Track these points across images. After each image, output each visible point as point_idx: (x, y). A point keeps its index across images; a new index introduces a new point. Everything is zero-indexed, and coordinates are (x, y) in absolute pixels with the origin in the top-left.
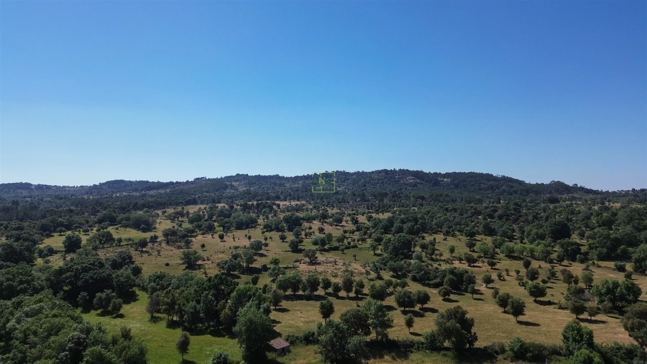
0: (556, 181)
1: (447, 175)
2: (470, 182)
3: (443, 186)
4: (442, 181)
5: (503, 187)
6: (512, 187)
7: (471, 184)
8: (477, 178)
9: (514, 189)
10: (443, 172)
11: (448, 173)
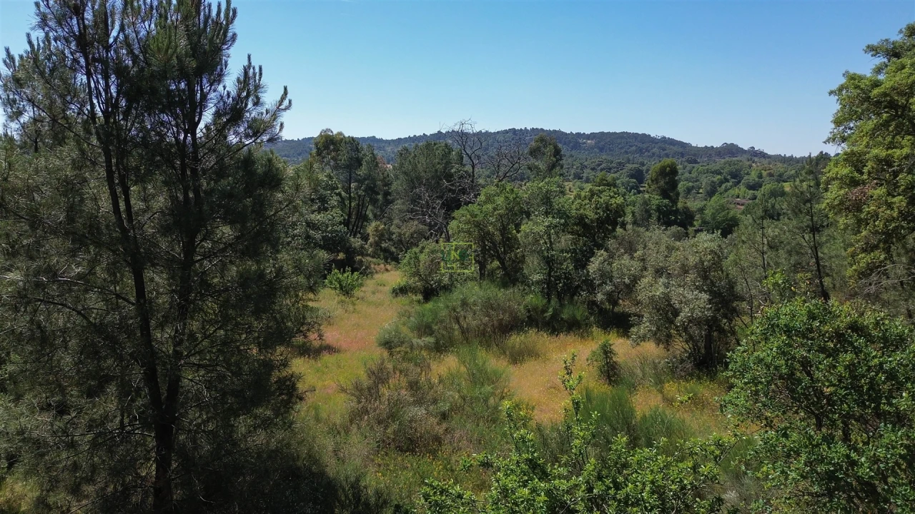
0: (729, 143)
1: (593, 136)
2: (619, 144)
3: (584, 149)
4: (585, 143)
5: (654, 150)
6: (664, 150)
7: (620, 146)
8: (629, 140)
9: (666, 152)
10: (588, 132)
11: (593, 133)
